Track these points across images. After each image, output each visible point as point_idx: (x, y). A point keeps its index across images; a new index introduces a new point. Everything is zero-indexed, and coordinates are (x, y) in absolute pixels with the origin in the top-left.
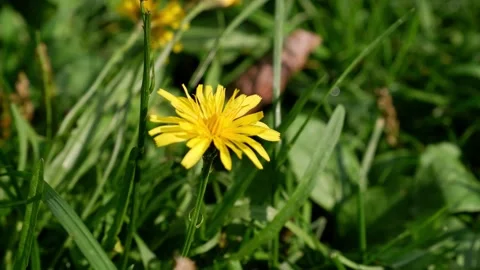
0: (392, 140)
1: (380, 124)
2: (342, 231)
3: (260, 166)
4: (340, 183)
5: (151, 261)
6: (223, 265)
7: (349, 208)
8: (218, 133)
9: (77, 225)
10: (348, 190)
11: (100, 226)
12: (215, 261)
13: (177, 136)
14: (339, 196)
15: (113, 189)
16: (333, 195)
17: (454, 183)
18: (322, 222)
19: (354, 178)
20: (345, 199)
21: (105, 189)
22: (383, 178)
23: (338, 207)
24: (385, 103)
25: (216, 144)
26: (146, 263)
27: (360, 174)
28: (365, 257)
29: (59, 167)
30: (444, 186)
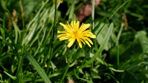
0: (126, 29)
1: (123, 25)
2: (111, 58)
3: (90, 46)
4: (110, 43)
5: (55, 69)
6: (77, 70)
7: (113, 51)
8: (78, 36)
9: (36, 64)
10: (113, 45)
11: (40, 58)
12: (74, 69)
13: (66, 37)
14: (110, 46)
15: (43, 47)
16: (108, 46)
17: (145, 44)
18: (105, 55)
19: (115, 41)
20: (112, 48)
21: (41, 47)
22: (123, 41)
23: (110, 50)
24: (124, 18)
25: (77, 40)
26: (53, 69)
27: (117, 40)
28: (119, 67)
29: (27, 40)
30: (142, 45)
